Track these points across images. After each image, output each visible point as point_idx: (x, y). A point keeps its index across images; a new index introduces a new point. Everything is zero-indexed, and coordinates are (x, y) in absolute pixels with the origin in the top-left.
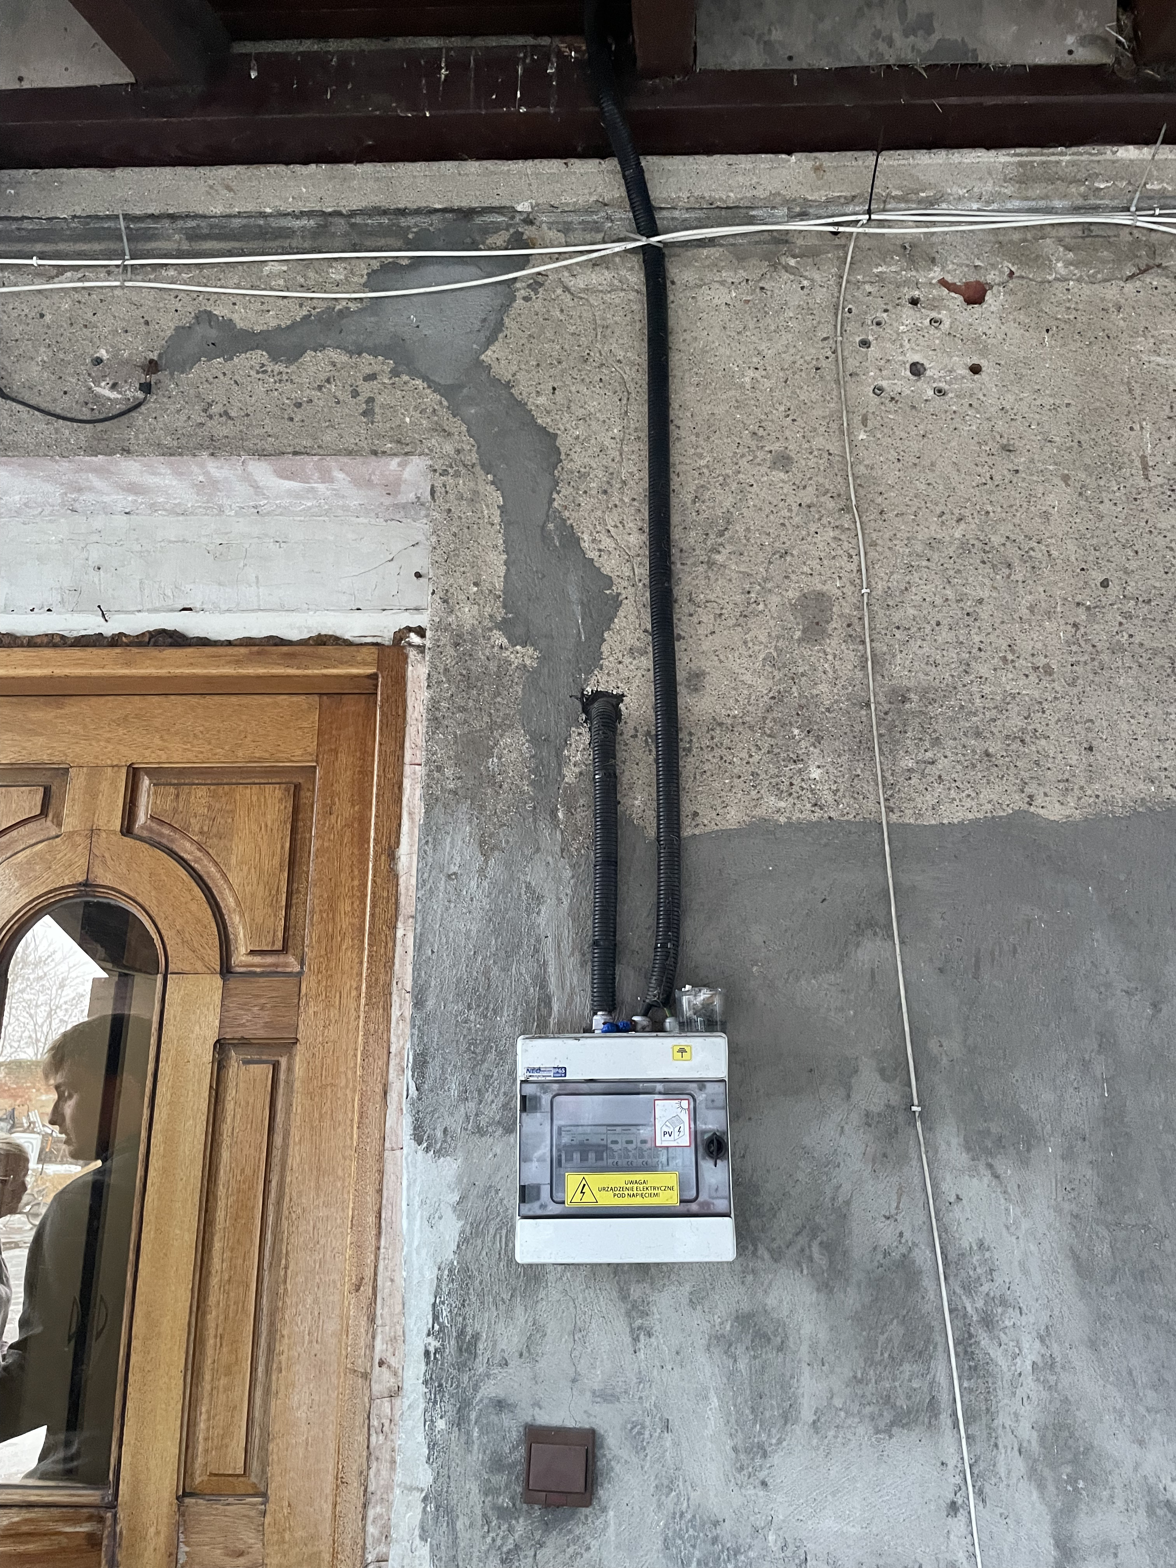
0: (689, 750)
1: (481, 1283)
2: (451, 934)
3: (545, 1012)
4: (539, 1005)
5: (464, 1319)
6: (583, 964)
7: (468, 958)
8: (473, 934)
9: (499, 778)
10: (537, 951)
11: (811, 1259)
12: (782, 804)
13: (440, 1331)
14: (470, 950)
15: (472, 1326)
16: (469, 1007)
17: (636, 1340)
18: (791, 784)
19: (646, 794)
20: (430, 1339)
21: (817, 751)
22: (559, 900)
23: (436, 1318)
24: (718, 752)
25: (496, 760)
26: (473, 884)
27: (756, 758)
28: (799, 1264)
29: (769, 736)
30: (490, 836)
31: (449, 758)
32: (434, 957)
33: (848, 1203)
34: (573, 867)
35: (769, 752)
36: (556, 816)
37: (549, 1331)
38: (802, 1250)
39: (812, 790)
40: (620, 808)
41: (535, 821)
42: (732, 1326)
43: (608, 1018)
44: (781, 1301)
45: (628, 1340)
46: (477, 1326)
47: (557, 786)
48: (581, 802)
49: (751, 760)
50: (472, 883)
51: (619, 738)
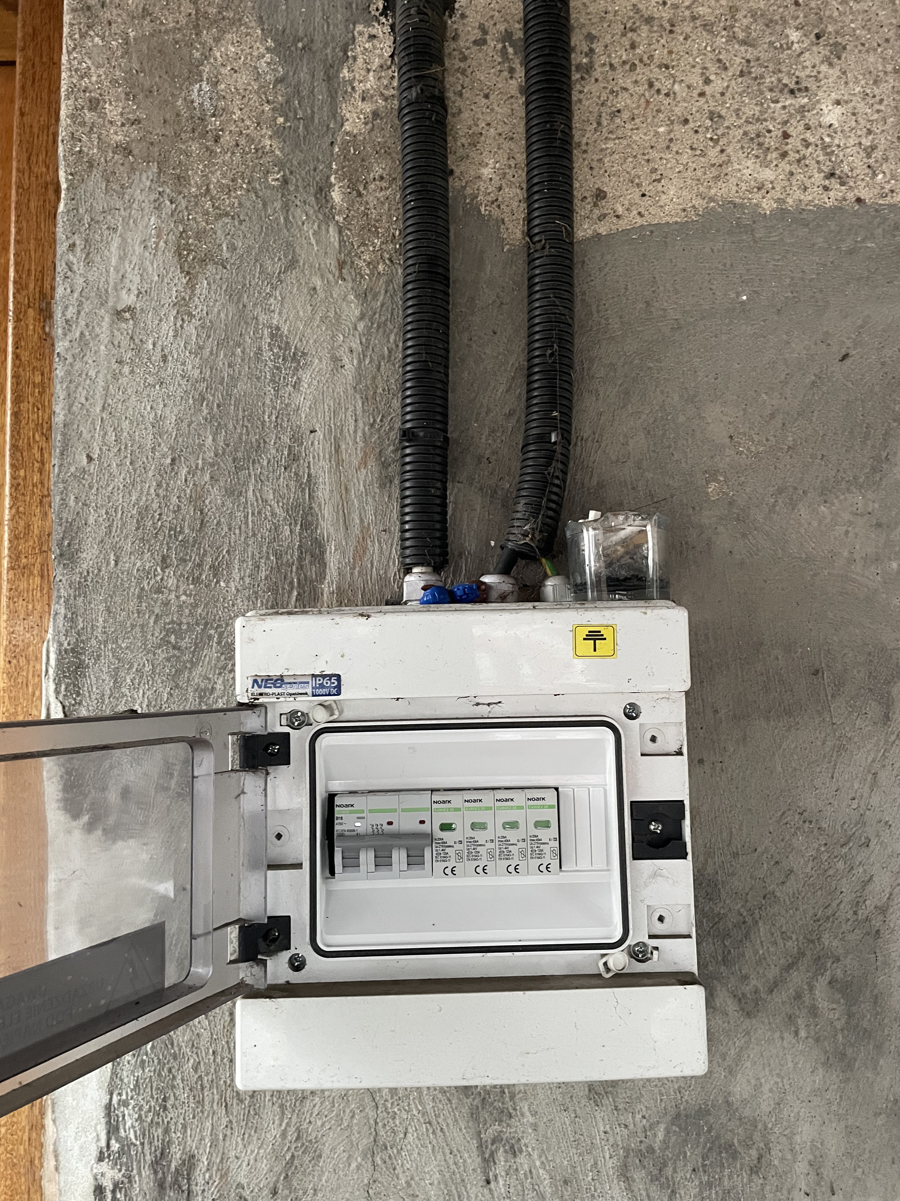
0: (589, 69)
1: (196, 1069)
2: (125, 425)
3: (312, 572)
4: (300, 559)
5: (167, 1131)
6: (385, 482)
7: (160, 471)
8: (170, 423)
9: (214, 123)
10: (294, 458)
11: (813, 1011)
12: (768, 174)
13: (121, 1152)
14: (164, 456)
15: (183, 1142)
16: (165, 562)
17: (488, 1161)
18: (786, 136)
19: (503, 156)
20: (104, 1167)
21: (835, 72)
22: (336, 359)
23: (112, 1129)
24: (642, 73)
25: (206, 87)
26: (168, 328)
27: (718, 84)
28: (791, 1019)
29: (744, 43)
30: (199, 236)
31: (114, 82)
32: (93, 468)
33: (883, 910)
34: (364, 296)
35: (742, 74)
36: (328, 199)
37: (326, 1151)
38: (798, 996)
39: (825, 147)
40: (454, 183)
41: (286, 207)
42: (668, 1131)
43: (432, 579)
44: (758, 1087)
45: (473, 1160)
46: (192, 1144)
47: (328, 140)
48: (378, 170)
49: (708, 89)
50: (165, 326)
51: (449, 46)
